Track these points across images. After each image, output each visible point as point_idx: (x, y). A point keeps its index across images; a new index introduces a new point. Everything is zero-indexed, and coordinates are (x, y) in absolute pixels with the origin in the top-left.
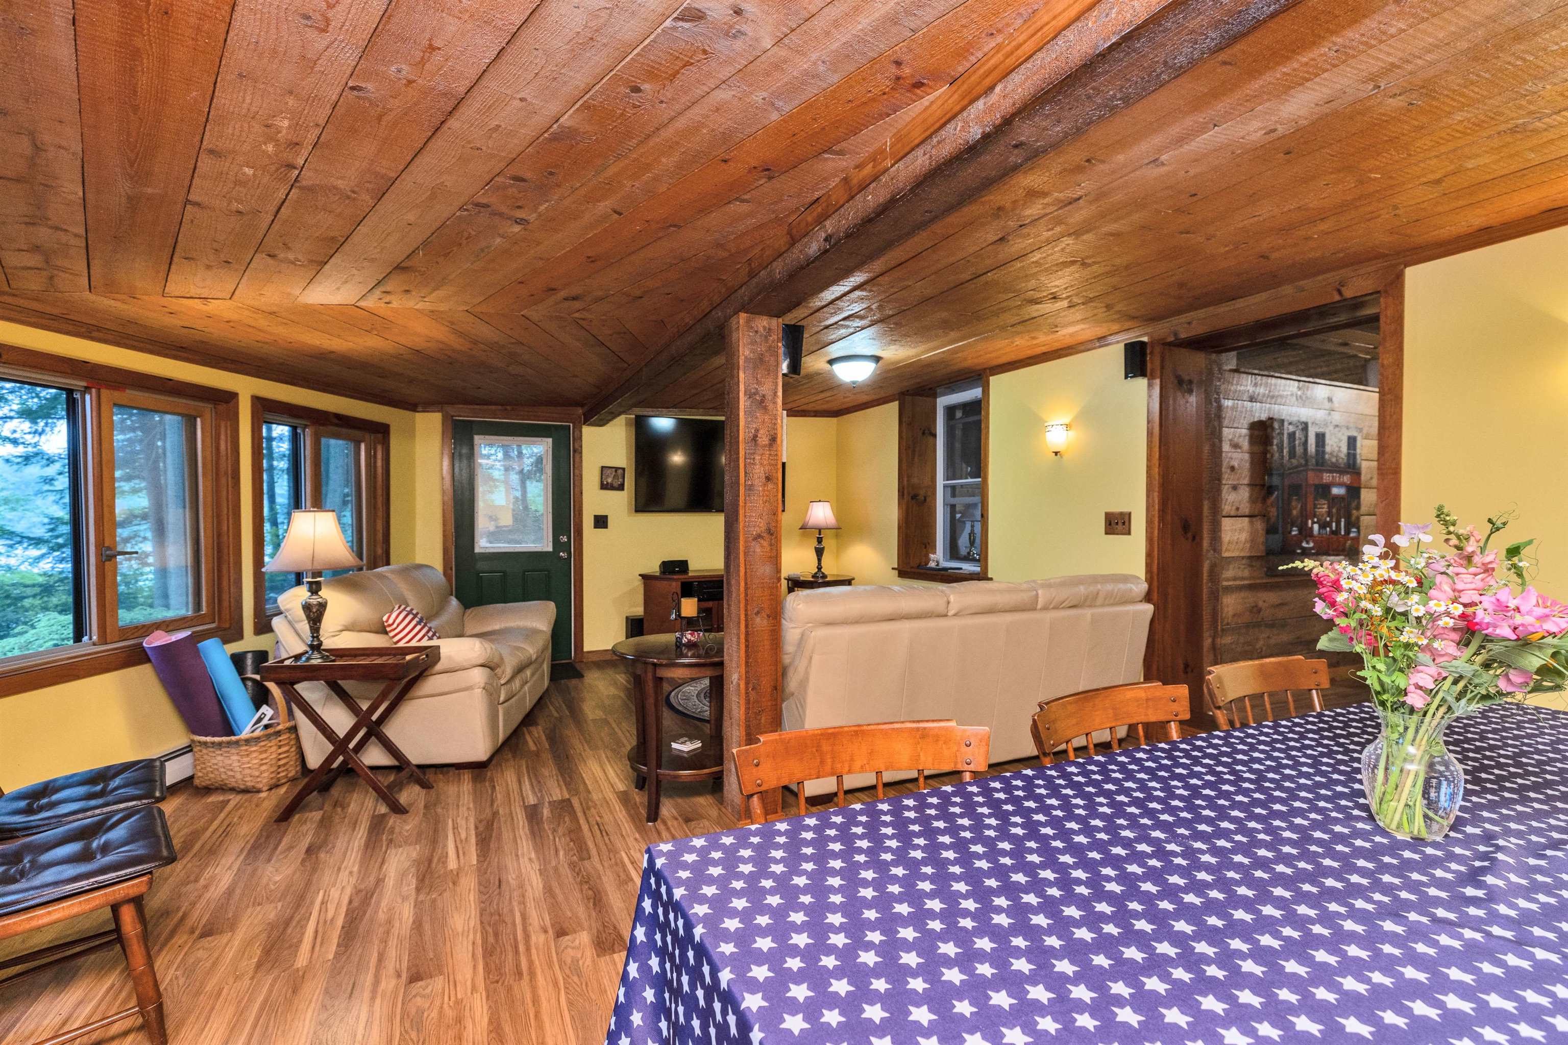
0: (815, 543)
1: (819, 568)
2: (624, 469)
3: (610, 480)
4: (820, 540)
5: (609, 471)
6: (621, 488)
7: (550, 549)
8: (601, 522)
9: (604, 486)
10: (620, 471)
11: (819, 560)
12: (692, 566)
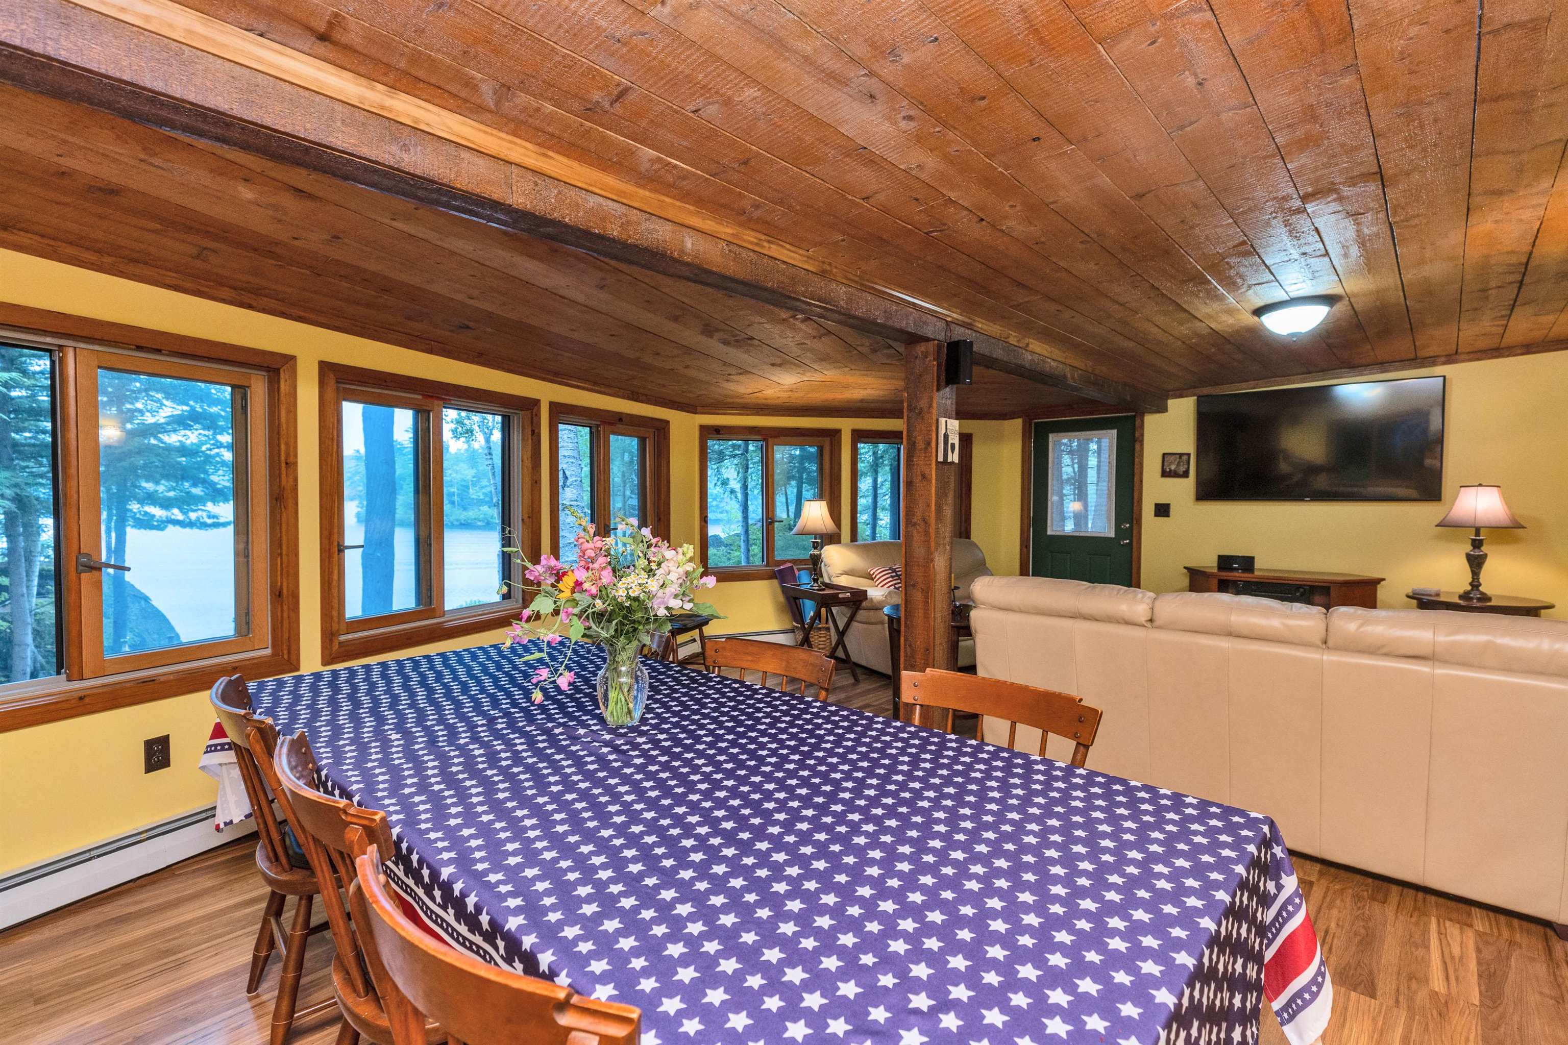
0: (1468, 548)
1: (1475, 584)
2: (1189, 455)
3: (1173, 467)
4: (1477, 544)
5: (1172, 458)
6: (1186, 474)
7: (1112, 535)
8: (1162, 510)
9: (1165, 474)
10: (1185, 458)
11: (1475, 574)
12: (1257, 565)
